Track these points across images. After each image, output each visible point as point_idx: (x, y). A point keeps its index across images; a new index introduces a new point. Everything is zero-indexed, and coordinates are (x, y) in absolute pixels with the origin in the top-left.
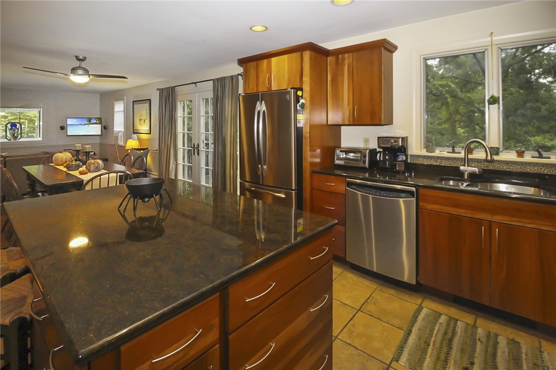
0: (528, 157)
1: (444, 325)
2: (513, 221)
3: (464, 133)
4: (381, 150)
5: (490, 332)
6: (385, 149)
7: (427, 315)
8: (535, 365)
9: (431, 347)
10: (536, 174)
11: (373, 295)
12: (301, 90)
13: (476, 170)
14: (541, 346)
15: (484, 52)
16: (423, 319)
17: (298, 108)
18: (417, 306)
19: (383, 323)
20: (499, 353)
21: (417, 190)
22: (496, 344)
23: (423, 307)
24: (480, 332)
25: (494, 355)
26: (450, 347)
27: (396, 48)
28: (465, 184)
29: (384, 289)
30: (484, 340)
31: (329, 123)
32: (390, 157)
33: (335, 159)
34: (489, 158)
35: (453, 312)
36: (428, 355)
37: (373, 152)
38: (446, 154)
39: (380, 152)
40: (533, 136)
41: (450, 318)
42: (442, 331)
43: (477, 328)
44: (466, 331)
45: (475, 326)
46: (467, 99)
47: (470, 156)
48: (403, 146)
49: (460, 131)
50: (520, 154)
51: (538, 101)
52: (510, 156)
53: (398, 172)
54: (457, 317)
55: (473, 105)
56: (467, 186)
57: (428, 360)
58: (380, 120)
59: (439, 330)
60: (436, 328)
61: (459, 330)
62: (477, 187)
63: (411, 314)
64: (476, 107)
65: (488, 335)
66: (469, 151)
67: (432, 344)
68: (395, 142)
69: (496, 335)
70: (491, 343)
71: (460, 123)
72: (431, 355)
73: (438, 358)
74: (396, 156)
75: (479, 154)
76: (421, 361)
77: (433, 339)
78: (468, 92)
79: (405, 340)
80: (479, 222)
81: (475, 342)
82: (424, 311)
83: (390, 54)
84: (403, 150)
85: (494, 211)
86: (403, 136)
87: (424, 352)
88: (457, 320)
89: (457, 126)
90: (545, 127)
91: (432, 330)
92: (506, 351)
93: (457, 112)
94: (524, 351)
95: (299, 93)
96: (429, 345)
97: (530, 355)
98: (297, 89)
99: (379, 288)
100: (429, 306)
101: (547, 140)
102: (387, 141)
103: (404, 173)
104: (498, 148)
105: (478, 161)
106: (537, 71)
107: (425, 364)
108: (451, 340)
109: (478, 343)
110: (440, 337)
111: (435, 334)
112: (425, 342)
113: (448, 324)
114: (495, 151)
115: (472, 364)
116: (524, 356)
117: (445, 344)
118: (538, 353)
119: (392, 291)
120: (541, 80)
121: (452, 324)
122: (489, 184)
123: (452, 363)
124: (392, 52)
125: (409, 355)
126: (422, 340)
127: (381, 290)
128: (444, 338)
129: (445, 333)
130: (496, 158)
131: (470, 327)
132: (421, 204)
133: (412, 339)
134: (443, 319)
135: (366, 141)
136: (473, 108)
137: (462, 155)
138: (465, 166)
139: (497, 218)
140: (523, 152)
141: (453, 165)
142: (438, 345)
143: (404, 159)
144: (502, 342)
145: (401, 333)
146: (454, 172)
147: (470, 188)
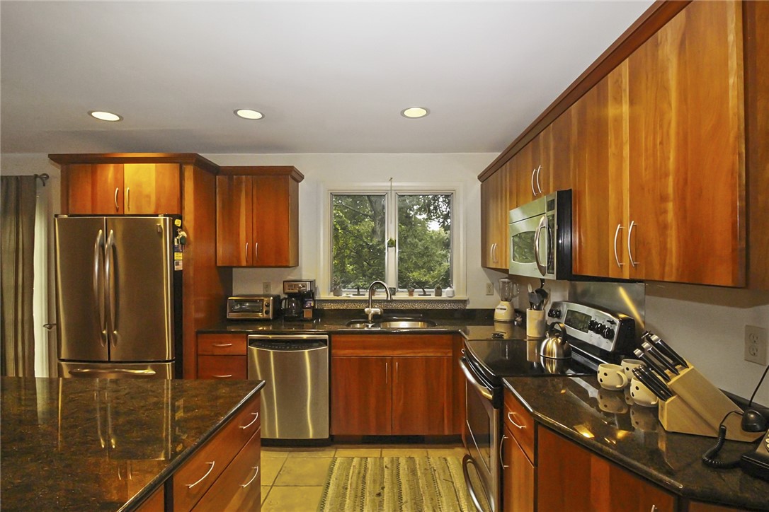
0: (417, 295)
1: (357, 466)
2: (408, 353)
3: (352, 270)
4: (287, 297)
5: (393, 458)
6: (291, 295)
7: (341, 464)
8: (426, 469)
9: (348, 490)
10: (421, 310)
11: (285, 465)
12: (180, 218)
13: (378, 310)
14: (428, 454)
15: (384, 195)
16: (339, 468)
17: (176, 244)
18: (331, 460)
19: (301, 488)
20: (401, 472)
21: (330, 337)
22: (399, 464)
23: (336, 458)
24: (386, 460)
25: (398, 474)
26: (364, 483)
27: (302, 177)
28: (370, 325)
29: (295, 454)
30: (389, 466)
31: (218, 265)
32: (297, 304)
33: (228, 311)
34: (389, 299)
35: (363, 452)
36: (347, 498)
37: (277, 300)
38: (352, 297)
39: (285, 299)
40: (412, 272)
41: (362, 458)
42: (356, 472)
43: (383, 458)
44: (375, 464)
45: (381, 458)
46: (356, 232)
47: (373, 298)
48: (311, 291)
49: (350, 267)
50: (411, 293)
51: (415, 237)
52: (402, 295)
53: (307, 320)
54: (366, 456)
55: (362, 240)
56: (372, 326)
57: (348, 501)
58: (287, 261)
59: (353, 472)
60: (351, 472)
61: (369, 466)
62: (380, 327)
63: (327, 468)
64: (364, 242)
65: (392, 461)
66: (372, 292)
67: (349, 487)
68: (303, 286)
69: (398, 458)
70: (395, 466)
71: (348, 259)
72: (350, 496)
73: (356, 496)
74: (304, 303)
75: (381, 295)
76: (342, 504)
77: (349, 482)
78: (356, 224)
79: (326, 494)
80: (383, 359)
81: (383, 470)
82: (339, 461)
83: (296, 183)
84: (311, 295)
85: (394, 347)
86: (311, 279)
87: (344, 495)
88: (367, 458)
89: (347, 263)
90: (420, 263)
91: (347, 476)
92: (406, 467)
93: (346, 246)
94: (417, 462)
95: (178, 223)
96: (346, 489)
97: (421, 464)
98: (174, 217)
99: (290, 456)
100: (342, 454)
101: (421, 276)
102: (295, 285)
103: (312, 320)
104: (395, 288)
105: (380, 301)
106: (415, 207)
107: (346, 507)
108: (364, 477)
109: (386, 469)
110: (355, 478)
111: (350, 477)
112: (343, 488)
113: (360, 464)
114: (393, 291)
115: (383, 488)
116: (418, 466)
117: (360, 482)
118: (426, 459)
119: (305, 454)
120: (419, 217)
121: (363, 462)
122: (388, 323)
123: (368, 495)
124: (298, 182)
125: (331, 505)
126: (340, 488)
127: (292, 457)
128: (358, 478)
129: (359, 473)
130: (394, 298)
131: (378, 460)
132: (333, 351)
133: (330, 491)
134: (356, 461)
135: (267, 286)
136: (361, 243)
137: (366, 297)
138: (369, 307)
139: (397, 353)
140: (413, 291)
141: (358, 308)
142: (354, 486)
143: (312, 305)
144: (403, 461)
145: (321, 489)
146: (360, 315)
147: (373, 329)
